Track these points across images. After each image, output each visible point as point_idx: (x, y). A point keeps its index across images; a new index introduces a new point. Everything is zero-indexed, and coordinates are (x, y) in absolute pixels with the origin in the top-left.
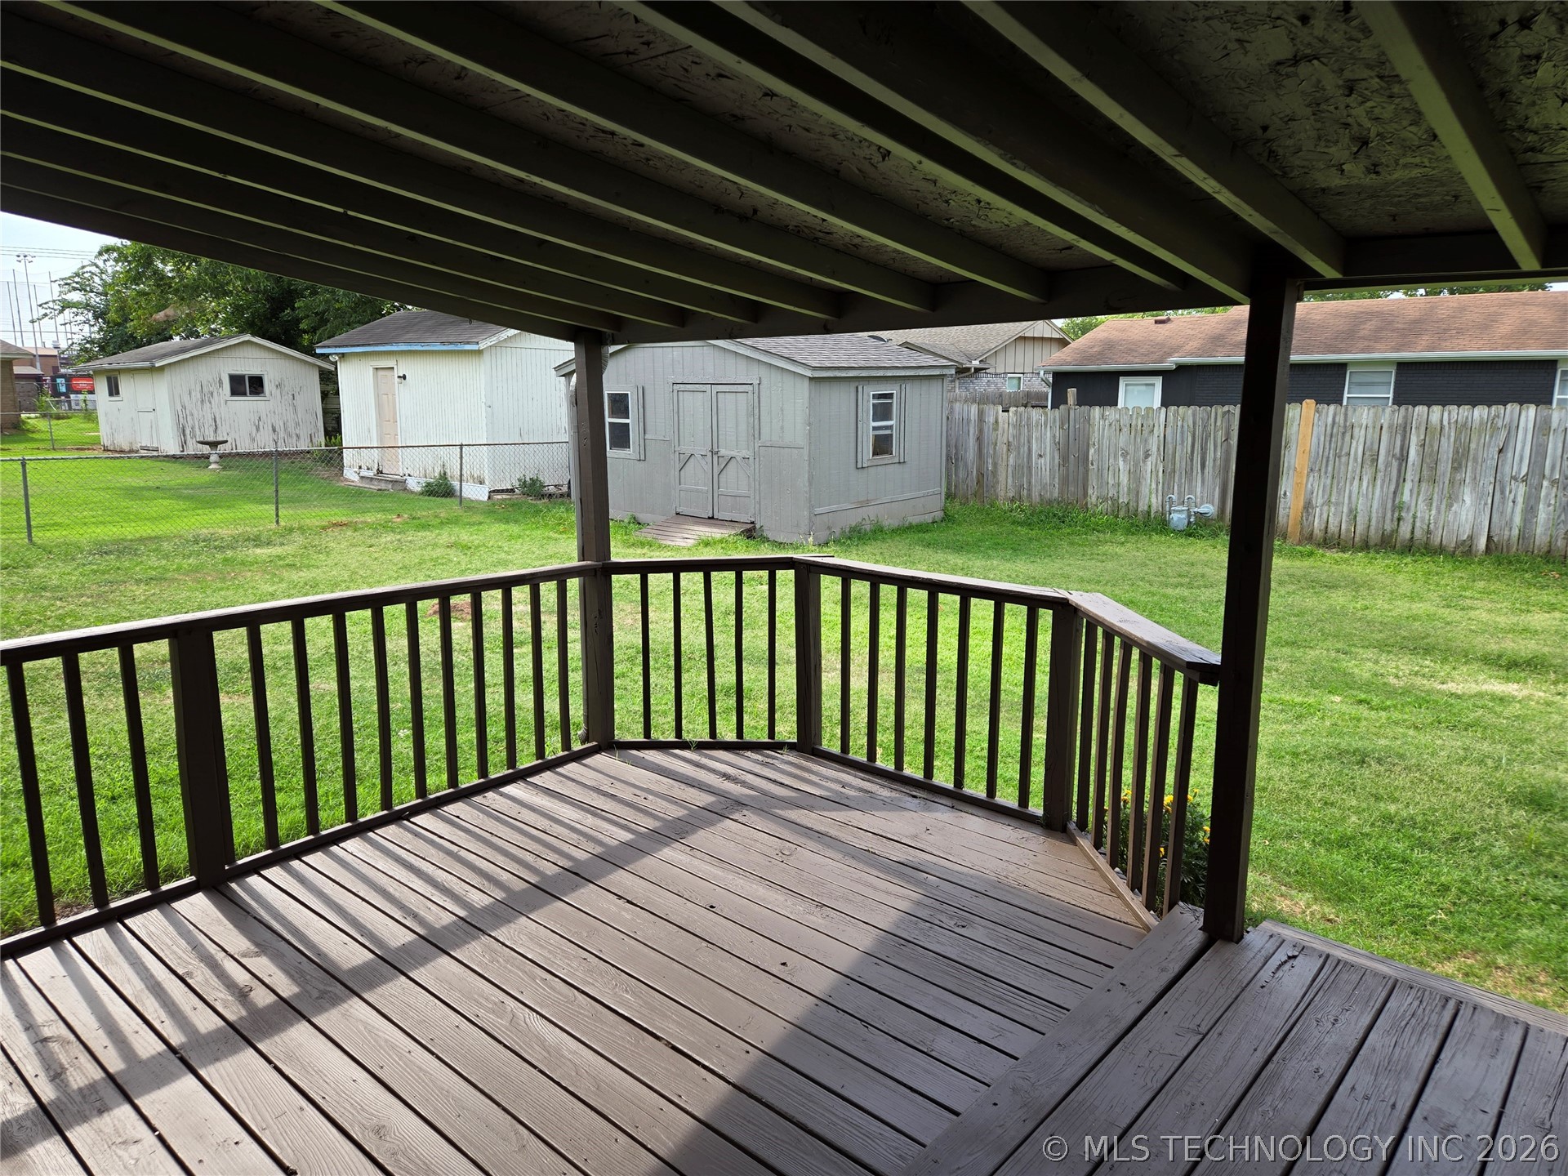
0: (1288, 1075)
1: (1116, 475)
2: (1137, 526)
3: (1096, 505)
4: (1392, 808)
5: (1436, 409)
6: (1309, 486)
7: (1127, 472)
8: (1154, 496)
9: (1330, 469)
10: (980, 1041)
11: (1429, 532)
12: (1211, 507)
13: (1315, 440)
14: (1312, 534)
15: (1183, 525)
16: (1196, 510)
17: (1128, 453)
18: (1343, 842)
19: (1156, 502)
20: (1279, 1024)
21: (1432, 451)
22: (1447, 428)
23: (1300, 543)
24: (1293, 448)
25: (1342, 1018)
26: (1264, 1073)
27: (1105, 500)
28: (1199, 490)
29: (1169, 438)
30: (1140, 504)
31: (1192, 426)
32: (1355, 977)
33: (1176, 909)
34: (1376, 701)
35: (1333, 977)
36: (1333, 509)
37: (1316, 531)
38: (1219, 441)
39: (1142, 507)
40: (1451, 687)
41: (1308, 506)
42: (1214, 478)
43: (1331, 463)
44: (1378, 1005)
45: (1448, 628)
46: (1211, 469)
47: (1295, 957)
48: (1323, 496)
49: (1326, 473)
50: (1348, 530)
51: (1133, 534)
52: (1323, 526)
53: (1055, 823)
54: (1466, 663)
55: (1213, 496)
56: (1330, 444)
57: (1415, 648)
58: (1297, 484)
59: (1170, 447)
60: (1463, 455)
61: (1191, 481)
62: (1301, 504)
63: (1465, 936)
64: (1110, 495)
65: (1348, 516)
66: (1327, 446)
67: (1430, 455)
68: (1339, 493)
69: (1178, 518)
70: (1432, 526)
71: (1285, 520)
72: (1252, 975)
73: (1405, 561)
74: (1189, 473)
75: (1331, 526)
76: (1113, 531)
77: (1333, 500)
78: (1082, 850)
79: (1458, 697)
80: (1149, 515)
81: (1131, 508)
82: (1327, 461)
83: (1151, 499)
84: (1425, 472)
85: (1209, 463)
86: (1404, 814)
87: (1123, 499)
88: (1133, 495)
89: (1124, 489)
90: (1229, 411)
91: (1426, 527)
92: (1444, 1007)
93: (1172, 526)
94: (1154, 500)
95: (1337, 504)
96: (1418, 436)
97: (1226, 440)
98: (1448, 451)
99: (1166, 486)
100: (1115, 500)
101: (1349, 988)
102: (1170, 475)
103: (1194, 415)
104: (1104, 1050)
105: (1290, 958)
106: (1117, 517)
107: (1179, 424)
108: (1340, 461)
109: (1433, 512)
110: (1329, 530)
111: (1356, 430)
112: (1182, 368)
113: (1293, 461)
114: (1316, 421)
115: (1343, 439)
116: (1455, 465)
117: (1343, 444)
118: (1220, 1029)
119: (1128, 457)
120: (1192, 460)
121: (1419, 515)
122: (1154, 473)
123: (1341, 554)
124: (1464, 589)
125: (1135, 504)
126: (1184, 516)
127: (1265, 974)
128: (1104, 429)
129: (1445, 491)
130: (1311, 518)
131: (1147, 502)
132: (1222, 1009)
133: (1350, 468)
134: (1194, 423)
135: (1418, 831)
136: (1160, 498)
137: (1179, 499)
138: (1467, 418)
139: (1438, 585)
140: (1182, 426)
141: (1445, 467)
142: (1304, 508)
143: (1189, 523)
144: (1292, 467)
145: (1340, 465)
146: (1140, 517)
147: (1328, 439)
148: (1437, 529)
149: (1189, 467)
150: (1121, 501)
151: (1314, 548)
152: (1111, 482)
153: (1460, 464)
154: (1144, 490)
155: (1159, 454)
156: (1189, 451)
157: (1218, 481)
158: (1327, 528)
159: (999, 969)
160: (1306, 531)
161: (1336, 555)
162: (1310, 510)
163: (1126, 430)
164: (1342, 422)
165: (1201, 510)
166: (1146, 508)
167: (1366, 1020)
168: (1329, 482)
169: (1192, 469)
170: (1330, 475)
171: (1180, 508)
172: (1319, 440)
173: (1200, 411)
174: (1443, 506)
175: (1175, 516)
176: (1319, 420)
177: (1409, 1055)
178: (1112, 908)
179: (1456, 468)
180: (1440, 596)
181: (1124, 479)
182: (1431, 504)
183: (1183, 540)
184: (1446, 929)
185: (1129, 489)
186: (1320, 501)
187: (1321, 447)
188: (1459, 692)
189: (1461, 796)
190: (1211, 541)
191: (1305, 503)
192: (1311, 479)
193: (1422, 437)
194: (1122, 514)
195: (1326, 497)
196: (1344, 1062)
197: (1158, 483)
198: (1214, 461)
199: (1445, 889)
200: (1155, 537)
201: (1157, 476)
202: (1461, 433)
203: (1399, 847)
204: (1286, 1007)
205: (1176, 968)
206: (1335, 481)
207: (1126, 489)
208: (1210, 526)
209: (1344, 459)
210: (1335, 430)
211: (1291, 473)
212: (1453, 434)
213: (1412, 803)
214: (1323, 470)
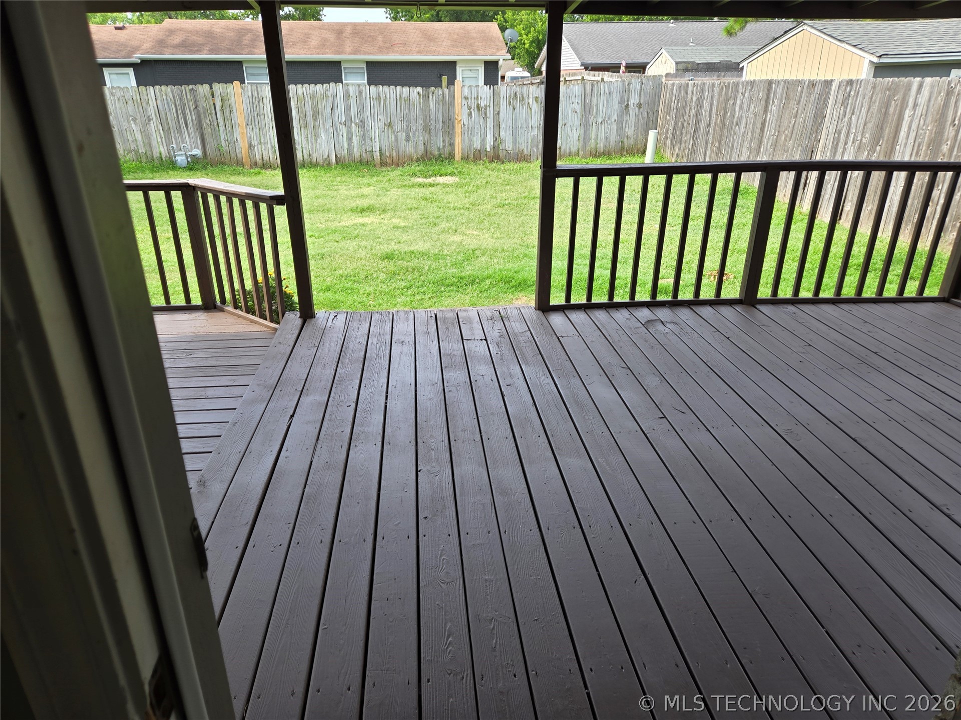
0: (351, 347)
1: (133, 134)
2: (157, 167)
3: (125, 156)
4: (341, 272)
5: (299, 86)
6: (249, 134)
7: (139, 132)
8: (161, 146)
9: (257, 123)
10: (227, 386)
11: (310, 155)
12: (198, 150)
13: (245, 106)
14: (256, 162)
15: (185, 164)
16: (190, 153)
17: (136, 119)
18: (328, 289)
19: (164, 151)
20: (340, 336)
21: (302, 110)
22: (306, 97)
23: (251, 168)
24: (235, 111)
25: (360, 327)
26: (343, 349)
27: (130, 151)
28: (188, 140)
29: (160, 108)
30: (154, 152)
31: (172, 99)
32: (359, 315)
33: (286, 315)
34: (317, 235)
35: (352, 317)
36: (263, 146)
37: (258, 160)
38: (192, 109)
39: (156, 155)
40: (343, 224)
41: (250, 146)
42: (195, 132)
43: (256, 119)
44: (369, 320)
45: (333, 199)
46: (192, 127)
47: (336, 316)
48: (257, 139)
49: (255, 125)
50: (273, 158)
51: (156, 172)
52: (261, 158)
53: (209, 305)
54: (345, 213)
55: (197, 144)
56: (253, 108)
57: (323, 210)
58: (242, 133)
59: (163, 114)
60: (316, 112)
61: (181, 135)
62: (247, 145)
63: (381, 306)
64: (132, 148)
65: (272, 150)
66: (252, 110)
67: (302, 112)
68: (264, 137)
69: (181, 159)
70: (311, 152)
71: (240, 155)
72: (325, 325)
73: (303, 172)
74: (179, 129)
75: (264, 156)
76: (143, 171)
77: (262, 141)
78: (229, 312)
79: (347, 227)
80: (162, 159)
81: (148, 155)
82: (254, 119)
83: (160, 149)
84: (301, 123)
85: (190, 123)
86: (346, 273)
87: (142, 150)
88: (147, 148)
89: (140, 143)
90: (193, 89)
91: (308, 153)
92: (389, 314)
93: (178, 165)
94: (162, 149)
95: (265, 144)
96: (294, 102)
97: (196, 107)
98: (309, 110)
99: (167, 139)
100: (136, 152)
101: (358, 318)
102: (168, 132)
103: (172, 91)
104: (285, 363)
105: (335, 316)
106: (141, 162)
107: (165, 97)
108: (261, 119)
109: (310, 144)
110: (264, 159)
111: (264, 99)
112: (144, 62)
113: (236, 119)
114: (243, 94)
115: (259, 105)
116: (314, 118)
117: (260, 108)
118: (322, 343)
119: (137, 121)
120: (179, 121)
121: (304, 146)
122: (157, 131)
123: (274, 171)
124: (332, 181)
125: (150, 153)
126: (184, 158)
127: (329, 324)
128: (115, 103)
129: (313, 133)
130: (253, 153)
131: (158, 150)
132: (320, 337)
133: (266, 122)
134: (174, 97)
135: (353, 277)
136: (165, 147)
137: (177, 147)
138: (314, 91)
139: (321, 181)
140: (167, 99)
141: (310, 119)
142: (249, 147)
143: (188, 161)
144: (237, 123)
145: (261, 121)
146: (156, 161)
147: (251, 105)
148: (313, 153)
149: (178, 126)
150: (140, 151)
151: (260, 170)
152: (130, 139)
153: (316, 117)
154: (154, 143)
155: (157, 118)
156: (175, 116)
157: (198, 134)
158: (263, 157)
159: (218, 363)
160: (253, 160)
161: (271, 172)
162: (252, 148)
163: (130, 102)
164: (256, 95)
165: (193, 153)
166: (158, 155)
167: (368, 325)
168: (258, 130)
169: (180, 127)
170: (257, 127)
171: (180, 153)
172: (247, 106)
173: (176, 89)
174: (314, 141)
175: (179, 159)
176: (244, 94)
177: (384, 329)
178: (256, 328)
179: (315, 120)
180: (324, 186)
181: (139, 136)
182: (308, 139)
183: (188, 173)
184: (375, 306)
185: (144, 143)
186: (256, 143)
187: (249, 110)
188: (347, 225)
189: (363, 262)
190: (204, 172)
191: (248, 144)
192: (248, 129)
193: (296, 103)
194: (144, 160)
195: (258, 140)
196: (366, 337)
197: (161, 138)
198: (192, 121)
199: (369, 294)
200: (171, 173)
201: (160, 133)
202: (313, 100)
203: (349, 285)
204: (341, 330)
205: (297, 332)
206: (261, 130)
207: (142, 143)
208: (201, 162)
209: (262, 117)
210: (254, 100)
211: (237, 126)
212: (310, 100)
213: (348, 268)
214: (253, 124)
